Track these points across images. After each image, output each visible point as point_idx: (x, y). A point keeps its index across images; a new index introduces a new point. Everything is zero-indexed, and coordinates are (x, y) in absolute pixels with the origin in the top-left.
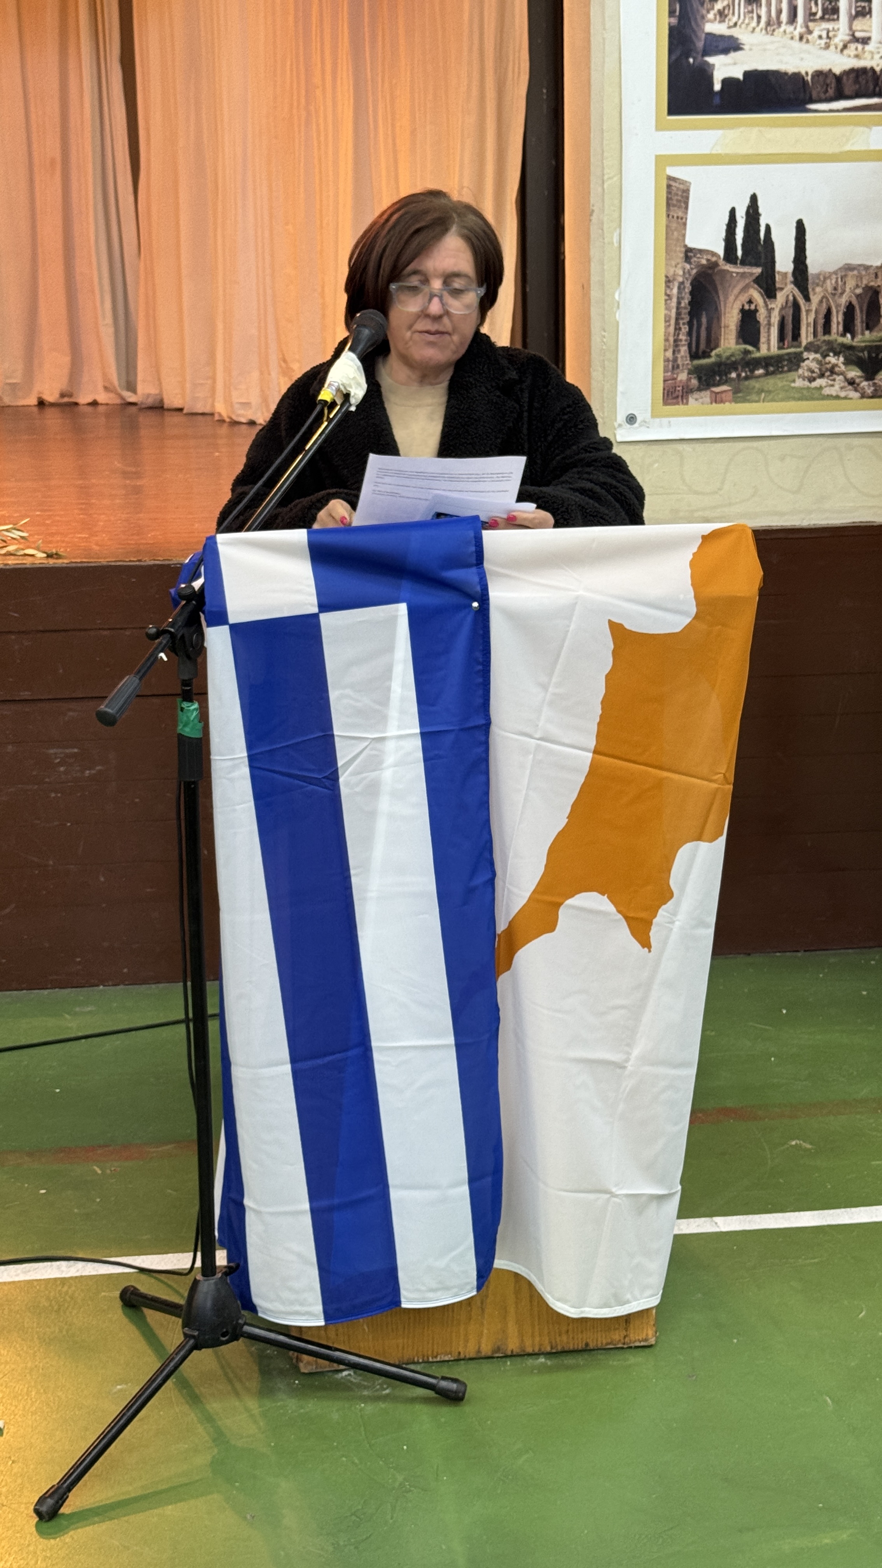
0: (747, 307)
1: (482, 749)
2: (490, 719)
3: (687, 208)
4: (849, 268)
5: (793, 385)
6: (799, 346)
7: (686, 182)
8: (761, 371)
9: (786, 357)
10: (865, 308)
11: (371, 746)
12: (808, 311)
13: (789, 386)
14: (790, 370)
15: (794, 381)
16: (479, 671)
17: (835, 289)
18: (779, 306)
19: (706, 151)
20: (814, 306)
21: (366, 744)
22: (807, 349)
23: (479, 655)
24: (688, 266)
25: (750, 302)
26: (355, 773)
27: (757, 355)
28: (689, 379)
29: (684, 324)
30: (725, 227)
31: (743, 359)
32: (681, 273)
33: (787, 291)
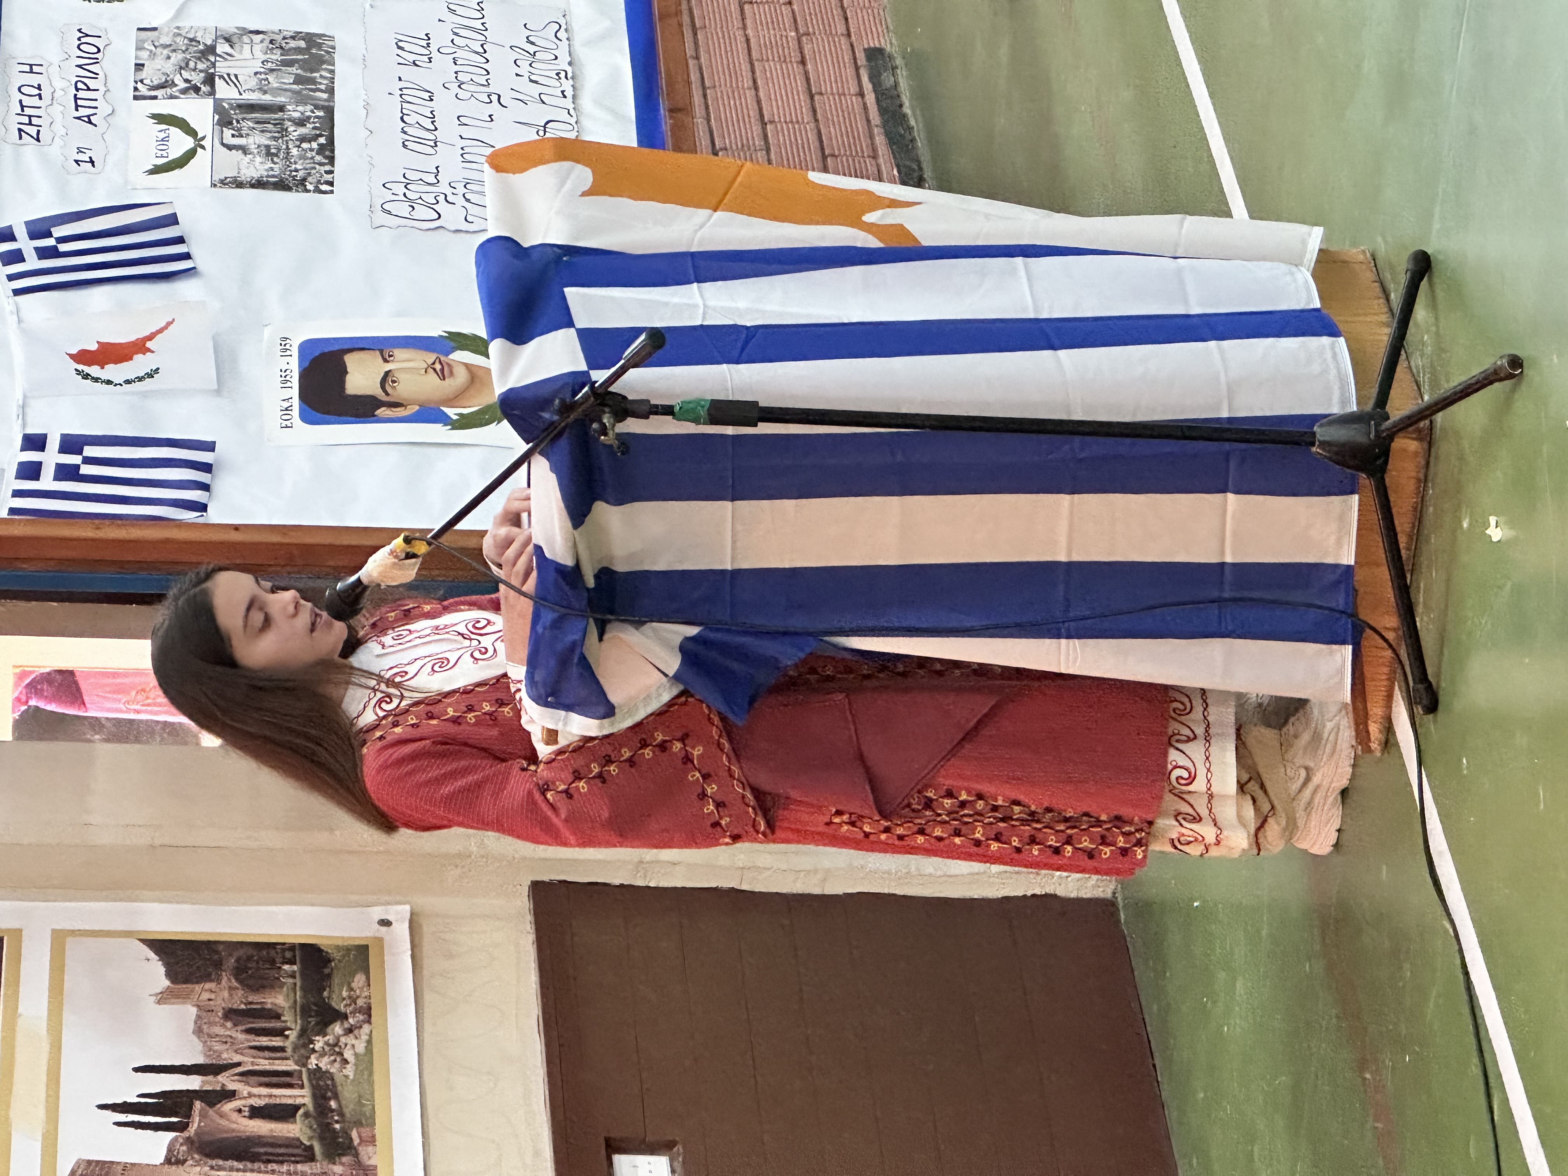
0: (247, 1114)
3: (112, 1163)
4: (198, 1031)
5: (351, 1077)
6: (301, 1072)
7: (77, 1162)
8: (333, 1104)
9: (314, 1082)
10: (251, 1020)
12: (253, 1064)
13: (353, 1080)
14: (333, 1079)
15: (347, 1077)
17: (226, 1042)
18: (246, 1087)
19: (38, 1145)
20: (246, 1059)
22: (304, 1065)
24: (190, 1162)
25: (240, 1111)
27: (311, 1107)
28: (343, 1164)
29: (266, 1167)
30: (139, 1131)
31: (314, 1118)
32: (198, 1169)
33: (227, 1081)
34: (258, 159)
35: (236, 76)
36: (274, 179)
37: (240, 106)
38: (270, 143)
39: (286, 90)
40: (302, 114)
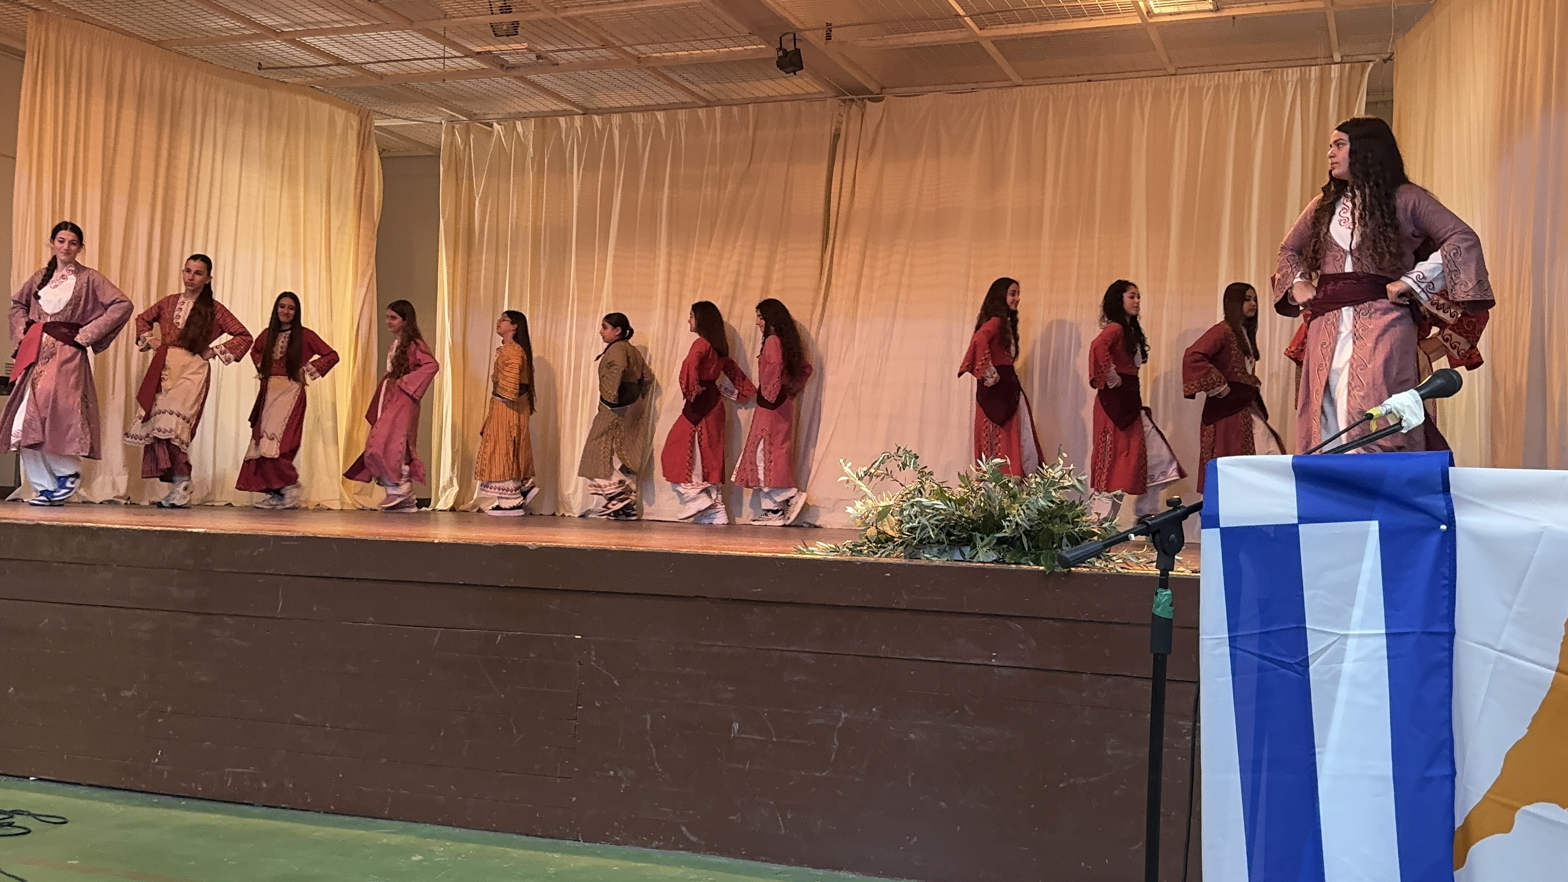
1: (1447, 653)
2: (1454, 629)
11: (1338, 641)
16: (1445, 586)
21: (1335, 638)
23: (1446, 571)
26: (1323, 663)
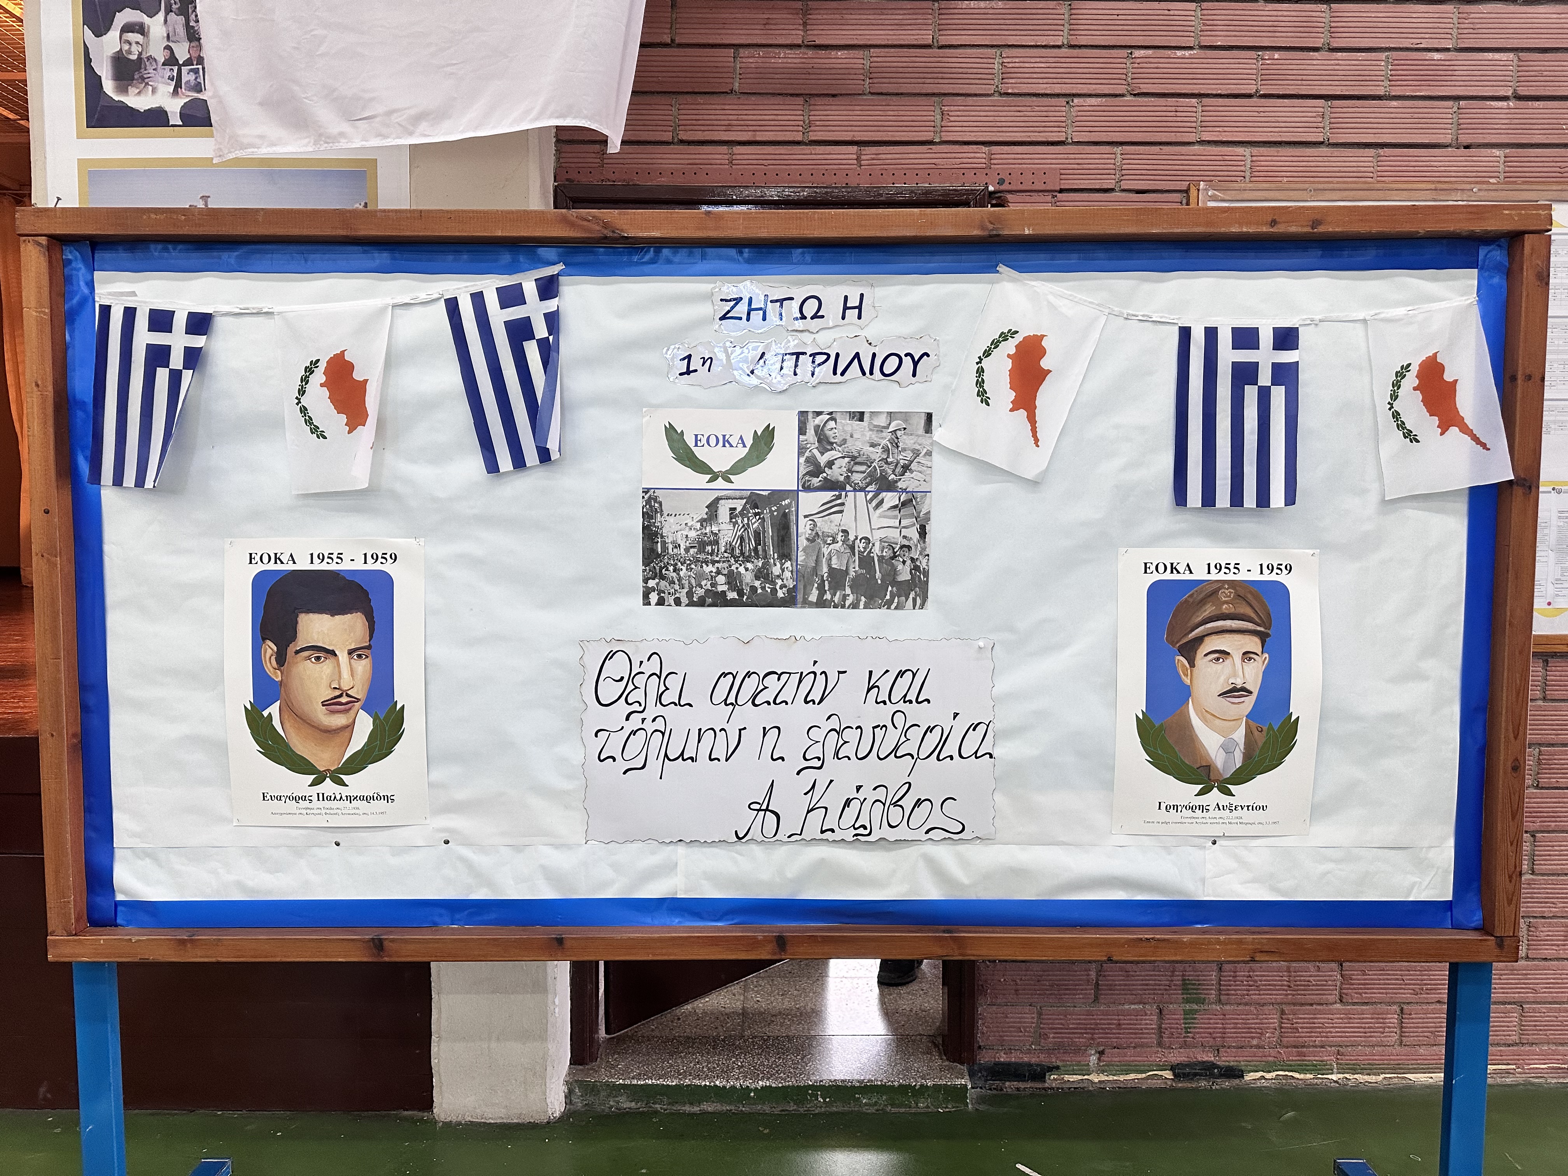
34: (693, 534)
35: (841, 512)
36: (659, 550)
37: (785, 516)
38: (722, 543)
39: (818, 561)
40: (778, 576)
